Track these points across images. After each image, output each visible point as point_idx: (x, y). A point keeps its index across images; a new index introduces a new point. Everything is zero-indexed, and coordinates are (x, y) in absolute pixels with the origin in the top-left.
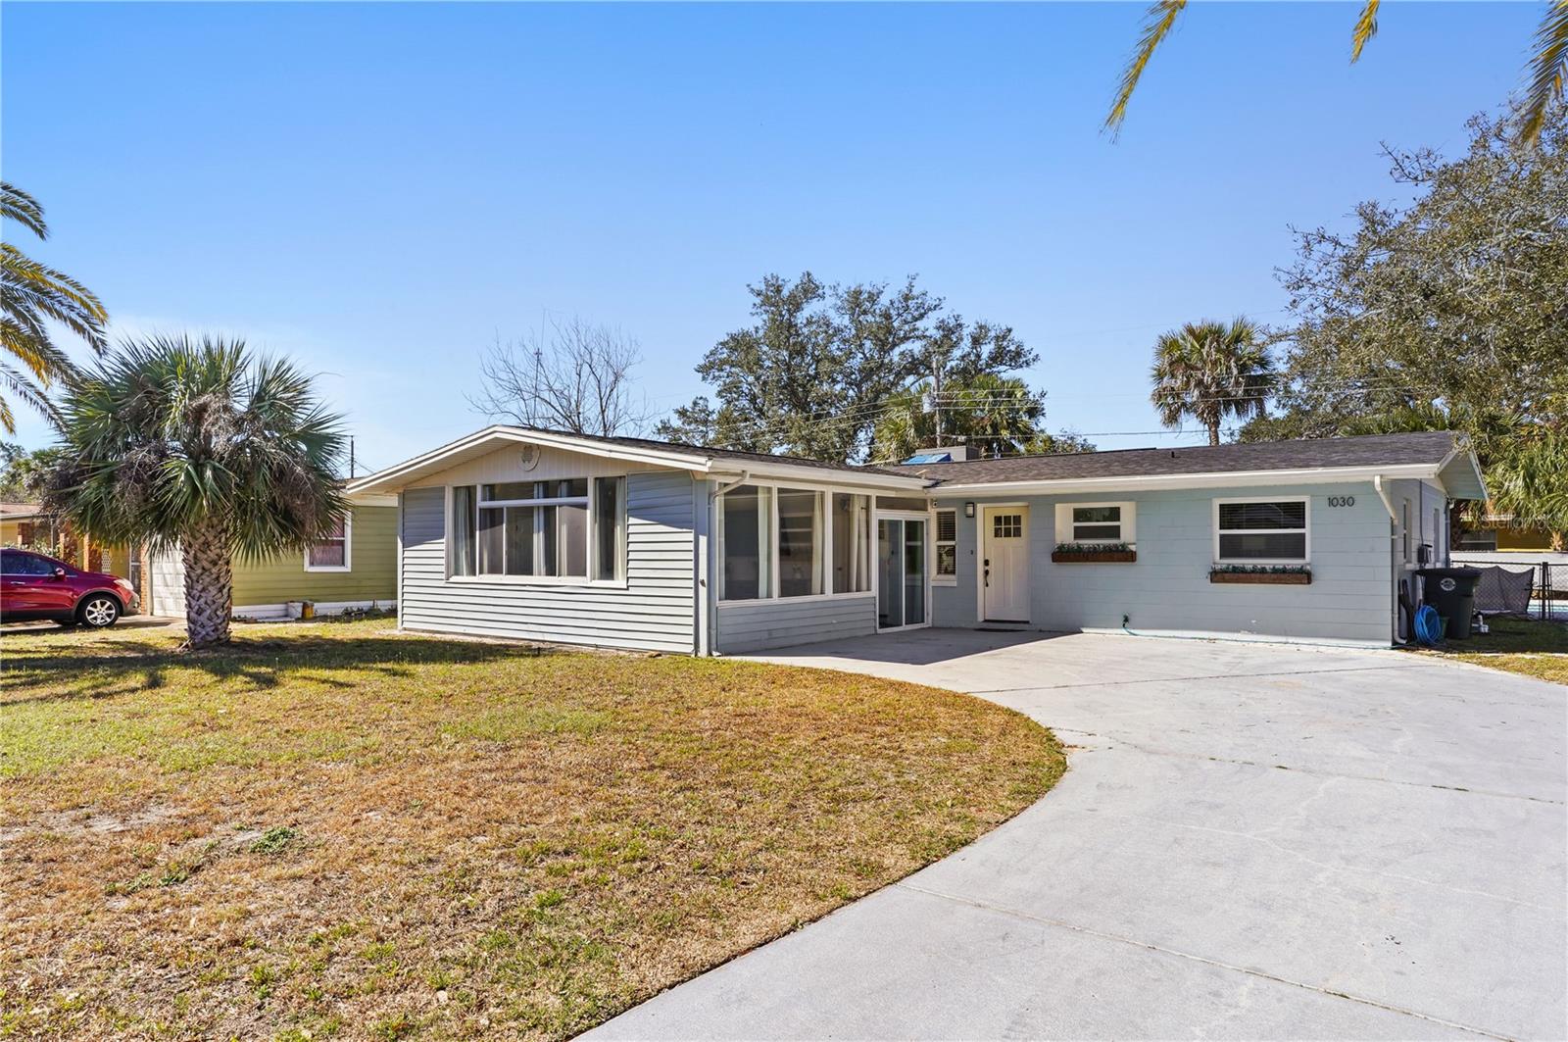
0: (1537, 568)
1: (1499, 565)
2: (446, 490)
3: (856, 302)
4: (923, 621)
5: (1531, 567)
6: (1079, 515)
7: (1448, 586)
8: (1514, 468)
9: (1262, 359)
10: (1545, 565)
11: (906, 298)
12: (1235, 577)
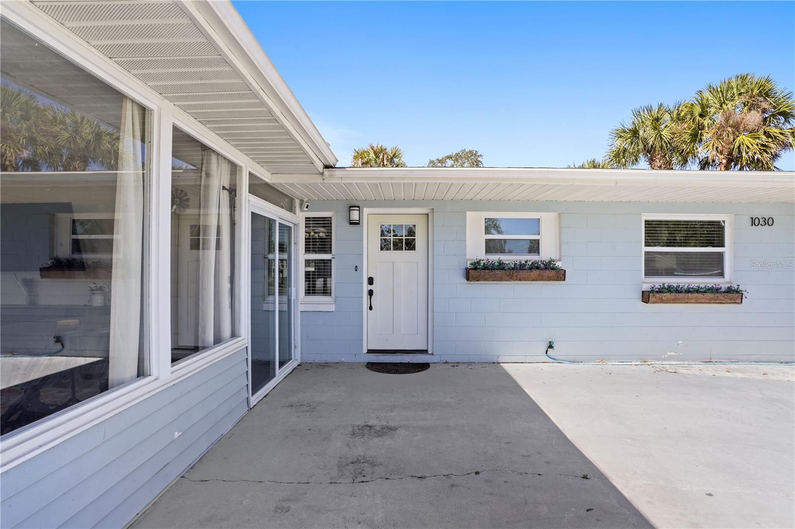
6: (491, 226)
12: (673, 297)
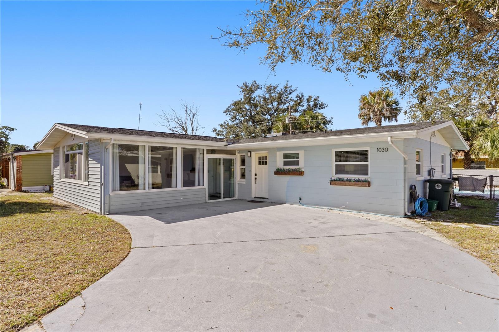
0: (488, 178)
1: (472, 176)
2: (60, 148)
3: (270, 89)
4: (234, 197)
5: (486, 177)
6: (286, 156)
7: (438, 187)
8: (487, 138)
9: (396, 102)
10: (492, 176)
11: (286, 88)
12: (339, 183)
